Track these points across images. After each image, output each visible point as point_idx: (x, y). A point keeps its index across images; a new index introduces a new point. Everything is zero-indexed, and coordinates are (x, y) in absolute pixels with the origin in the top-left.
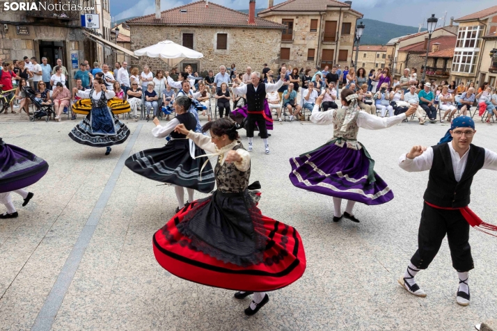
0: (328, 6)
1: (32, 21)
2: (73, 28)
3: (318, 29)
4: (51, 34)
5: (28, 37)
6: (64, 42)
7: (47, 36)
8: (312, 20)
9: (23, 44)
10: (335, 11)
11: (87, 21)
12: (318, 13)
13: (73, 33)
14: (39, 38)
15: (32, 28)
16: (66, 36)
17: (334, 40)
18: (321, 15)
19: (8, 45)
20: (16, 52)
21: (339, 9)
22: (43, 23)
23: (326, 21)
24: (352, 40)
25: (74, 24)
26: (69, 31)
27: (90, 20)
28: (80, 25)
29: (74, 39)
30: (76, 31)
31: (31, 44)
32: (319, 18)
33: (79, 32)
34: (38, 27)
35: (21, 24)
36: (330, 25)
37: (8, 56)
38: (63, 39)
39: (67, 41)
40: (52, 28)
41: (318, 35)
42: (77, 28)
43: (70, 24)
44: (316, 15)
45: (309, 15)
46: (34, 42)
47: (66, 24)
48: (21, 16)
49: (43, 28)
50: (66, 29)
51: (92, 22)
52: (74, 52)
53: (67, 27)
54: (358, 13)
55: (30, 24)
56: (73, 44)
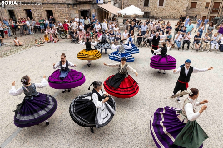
1: (78, 3)
2: (93, 4)
4: (85, 7)
5: (76, 9)
6: (90, 10)
7: (83, 8)
9: (75, 11)
11: (98, 1)
14: (81, 9)
15: (78, 6)
16: (90, 7)
19: (70, 12)
20: (72, 15)
22: (82, 3)
25: (94, 2)
26: (91, 5)
28: (96, 2)
29: (94, 8)
30: (94, 5)
31: (78, 11)
33: (95, 6)
34: (80, 5)
35: (74, 4)
37: (70, 16)
38: (89, 9)
39: (91, 9)
40: (85, 5)
41: (209, 10)
43: (92, 3)
46: (79, 11)
47: (90, 3)
48: (74, 1)
49: (82, 5)
50: (90, 5)
51: (100, 1)
52: (94, 13)
53: (91, 4)
55: (77, 4)
56: (93, 10)
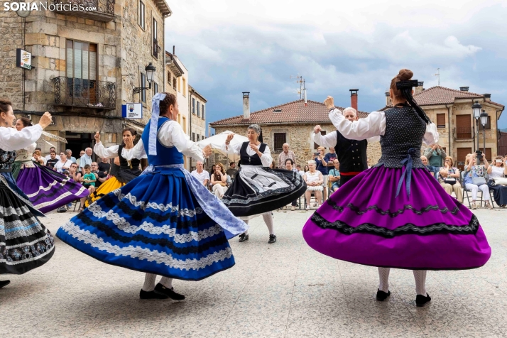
0: (456, 99)
1: (60, 110)
2: (110, 119)
3: (447, 125)
4: (83, 125)
5: (53, 128)
7: (77, 127)
8: (437, 114)
10: (467, 103)
11: (128, 111)
12: (444, 106)
13: (111, 124)
14: (67, 130)
16: (101, 127)
17: (470, 137)
18: (448, 109)
21: (470, 100)
22: (73, 113)
23: (457, 116)
24: (494, 136)
25: (112, 114)
26: (105, 122)
27: (131, 110)
28: (120, 115)
29: (111, 130)
30: (114, 122)
31: (57, 135)
32: (446, 112)
33: (118, 124)
34: (68, 118)
36: (463, 120)
40: (85, 118)
41: (447, 131)
42: (116, 118)
43: (107, 114)
44: (442, 109)
45: (433, 110)
46: (61, 133)
47: (102, 113)
48: (48, 105)
49: (73, 119)
50: (102, 120)
51: (134, 112)
53: (104, 117)
54: (496, 105)
56: (110, 137)
